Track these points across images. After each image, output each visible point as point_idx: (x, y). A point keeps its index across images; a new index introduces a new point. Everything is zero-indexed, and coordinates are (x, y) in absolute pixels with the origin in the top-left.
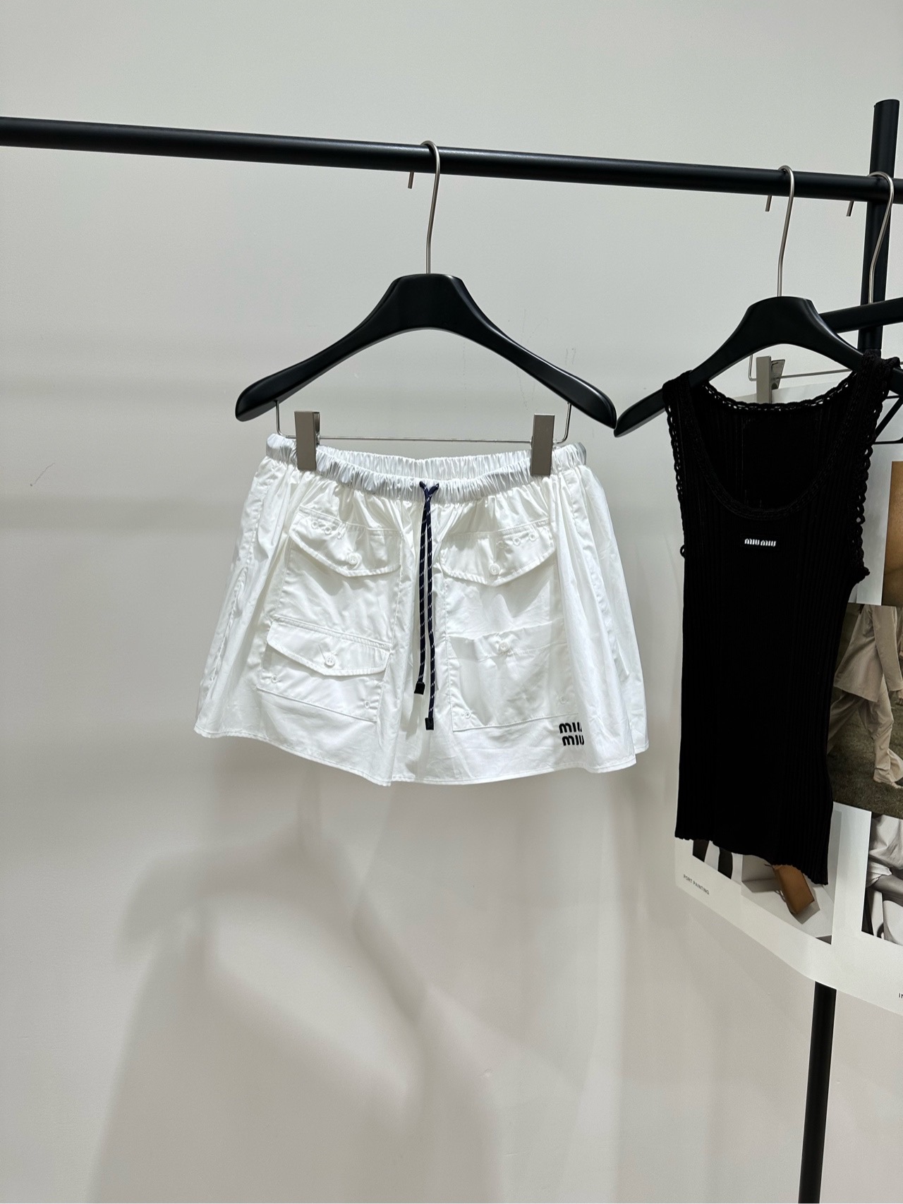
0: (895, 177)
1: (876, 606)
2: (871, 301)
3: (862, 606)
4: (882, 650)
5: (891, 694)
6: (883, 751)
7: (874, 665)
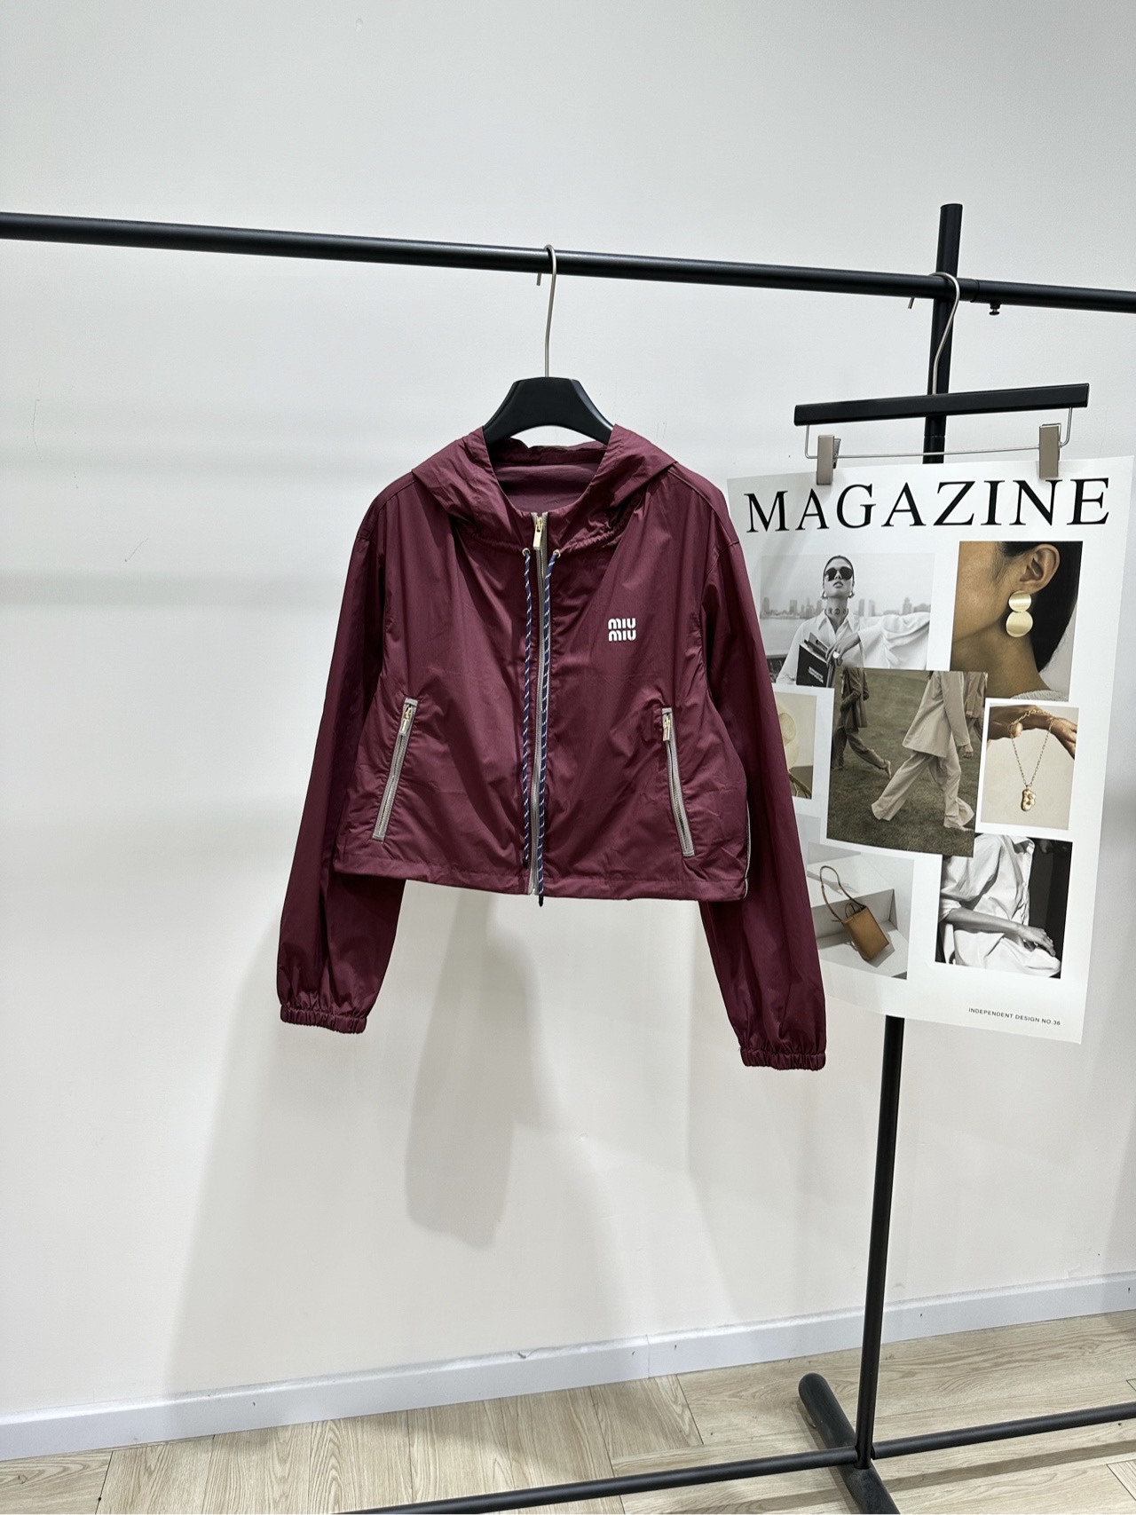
0: (958, 276)
1: (945, 672)
2: (934, 392)
3: (932, 672)
4: (950, 711)
5: (958, 749)
6: (952, 801)
7: (944, 725)
